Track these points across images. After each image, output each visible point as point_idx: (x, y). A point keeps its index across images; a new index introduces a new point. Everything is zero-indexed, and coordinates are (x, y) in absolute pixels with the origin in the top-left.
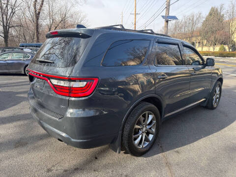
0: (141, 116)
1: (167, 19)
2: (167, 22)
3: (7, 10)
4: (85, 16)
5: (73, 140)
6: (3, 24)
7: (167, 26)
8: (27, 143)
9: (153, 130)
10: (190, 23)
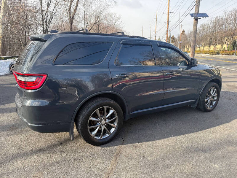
0: (98, 110)
1: (197, 17)
2: (196, 20)
3: (47, 16)
4: (118, 18)
5: (29, 124)
6: (44, 29)
7: (196, 25)
8: (17, 128)
9: (115, 124)
10: (231, 20)
